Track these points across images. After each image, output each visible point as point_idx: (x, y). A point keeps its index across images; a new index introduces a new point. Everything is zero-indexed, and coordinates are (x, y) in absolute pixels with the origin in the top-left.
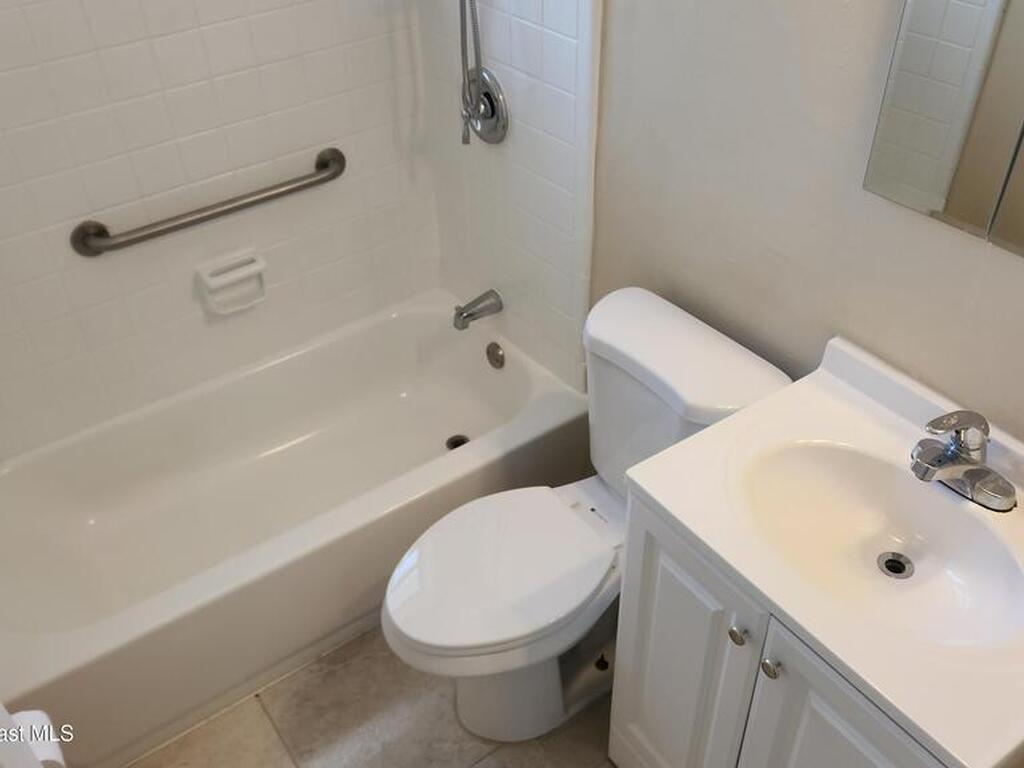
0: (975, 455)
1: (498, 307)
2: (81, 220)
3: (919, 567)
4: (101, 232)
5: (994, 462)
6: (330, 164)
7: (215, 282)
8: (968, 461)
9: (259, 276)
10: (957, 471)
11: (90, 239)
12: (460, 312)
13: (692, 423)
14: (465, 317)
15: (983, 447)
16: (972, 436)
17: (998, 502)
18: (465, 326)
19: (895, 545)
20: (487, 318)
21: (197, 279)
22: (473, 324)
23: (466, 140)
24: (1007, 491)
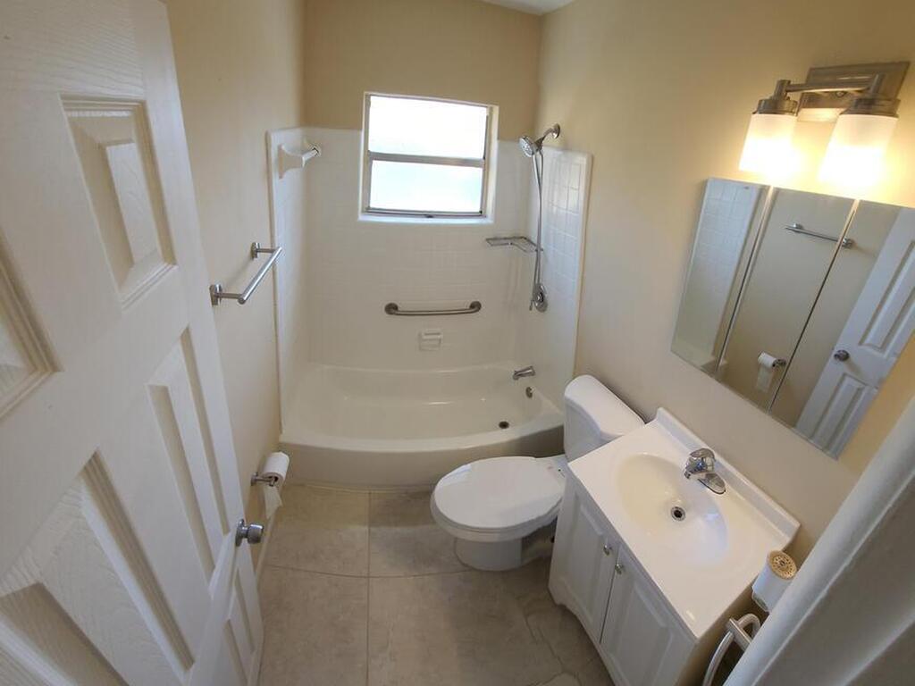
0: (709, 468)
1: (533, 374)
2: (389, 302)
3: (688, 515)
4: (396, 308)
5: (717, 471)
6: (476, 307)
7: (425, 337)
8: (707, 471)
9: (440, 340)
10: (702, 475)
11: (392, 309)
12: (516, 373)
13: (603, 440)
14: (518, 375)
15: (712, 465)
16: (708, 461)
17: (718, 489)
18: (517, 379)
19: (679, 503)
20: (527, 377)
21: (420, 335)
22: (520, 379)
23: (531, 309)
24: (721, 484)
